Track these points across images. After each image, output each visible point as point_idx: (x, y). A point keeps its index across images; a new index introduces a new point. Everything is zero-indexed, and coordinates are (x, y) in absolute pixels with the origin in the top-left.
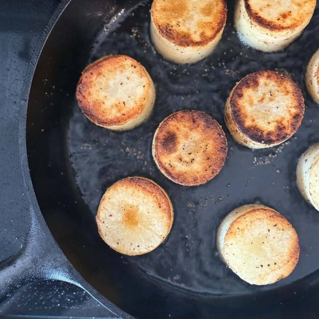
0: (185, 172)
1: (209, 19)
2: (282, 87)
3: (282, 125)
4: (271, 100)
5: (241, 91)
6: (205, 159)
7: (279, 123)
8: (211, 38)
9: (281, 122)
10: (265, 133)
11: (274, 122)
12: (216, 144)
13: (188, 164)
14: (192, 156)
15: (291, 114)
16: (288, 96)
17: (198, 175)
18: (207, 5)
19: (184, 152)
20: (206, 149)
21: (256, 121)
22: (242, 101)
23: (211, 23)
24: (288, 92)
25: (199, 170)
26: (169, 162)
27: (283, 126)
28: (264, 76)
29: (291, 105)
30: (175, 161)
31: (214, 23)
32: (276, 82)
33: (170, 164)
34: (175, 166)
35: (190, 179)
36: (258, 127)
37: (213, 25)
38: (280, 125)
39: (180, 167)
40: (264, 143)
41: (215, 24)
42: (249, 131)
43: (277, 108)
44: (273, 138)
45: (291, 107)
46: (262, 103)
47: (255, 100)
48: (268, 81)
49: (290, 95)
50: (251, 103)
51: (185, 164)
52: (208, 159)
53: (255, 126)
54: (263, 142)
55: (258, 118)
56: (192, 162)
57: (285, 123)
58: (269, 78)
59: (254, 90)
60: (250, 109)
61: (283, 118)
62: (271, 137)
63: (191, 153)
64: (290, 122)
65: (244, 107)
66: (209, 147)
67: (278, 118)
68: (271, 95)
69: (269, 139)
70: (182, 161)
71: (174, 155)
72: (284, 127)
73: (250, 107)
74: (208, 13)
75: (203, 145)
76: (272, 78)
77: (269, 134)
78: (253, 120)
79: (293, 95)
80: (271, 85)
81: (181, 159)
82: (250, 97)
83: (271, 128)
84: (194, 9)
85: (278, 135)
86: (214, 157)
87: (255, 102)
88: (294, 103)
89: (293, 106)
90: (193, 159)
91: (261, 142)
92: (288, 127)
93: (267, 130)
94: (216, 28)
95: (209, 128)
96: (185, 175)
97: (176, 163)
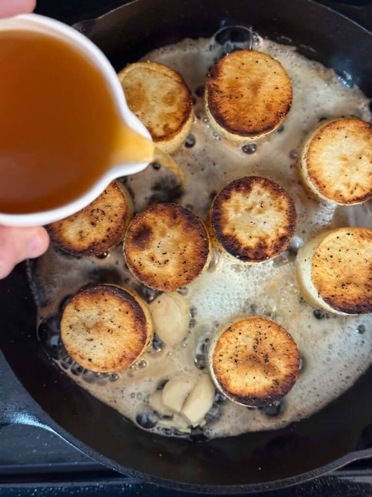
0: (155, 273)
1: (173, 109)
2: (277, 201)
3: (265, 243)
4: (260, 212)
5: (230, 193)
6: (181, 262)
7: (262, 240)
8: (177, 131)
9: (264, 240)
10: (243, 247)
11: (256, 237)
12: (196, 247)
13: (160, 265)
14: (167, 257)
15: (278, 234)
16: (280, 213)
17: (170, 280)
18: (169, 93)
19: (159, 251)
20: (184, 250)
21: (237, 231)
22: (227, 204)
23: (175, 113)
24: (281, 209)
25: (172, 274)
26: (139, 260)
27: (265, 245)
28: (260, 183)
29: (281, 224)
30: (147, 260)
31: (178, 113)
32: (271, 193)
33: (140, 262)
34: (145, 265)
35: (160, 283)
36: (237, 238)
37: (177, 116)
38: (262, 242)
39: (150, 268)
40: (238, 258)
41: (180, 114)
42: (226, 240)
43: (265, 222)
44: (251, 255)
45: (281, 226)
46: (250, 212)
47: (243, 207)
48: (262, 190)
49: (284, 212)
50: (237, 210)
51: (157, 264)
52: (185, 262)
53: (234, 237)
54: (237, 256)
55: (240, 229)
56: (165, 263)
57: (269, 242)
58: (265, 187)
59: (244, 196)
60: (235, 215)
61: (268, 236)
62: (249, 253)
63: (166, 253)
64: (274, 243)
65: (228, 211)
66: (188, 249)
67: (262, 235)
68: (262, 207)
69: (245, 255)
70: (155, 261)
71: (146, 253)
72: (266, 247)
73: (234, 214)
74: (171, 102)
75: (181, 246)
76: (268, 188)
77: (247, 249)
78: (234, 229)
79: (287, 213)
80: (264, 195)
81: (153, 259)
82: (237, 201)
83: (252, 243)
84: (154, 99)
85: (257, 253)
86: (192, 262)
87: (242, 209)
88: (285, 222)
89: (283, 226)
90: (168, 261)
91: (235, 256)
92: (271, 247)
93: (246, 244)
94: (182, 118)
95: (191, 227)
96: (155, 278)
97: (147, 263)
